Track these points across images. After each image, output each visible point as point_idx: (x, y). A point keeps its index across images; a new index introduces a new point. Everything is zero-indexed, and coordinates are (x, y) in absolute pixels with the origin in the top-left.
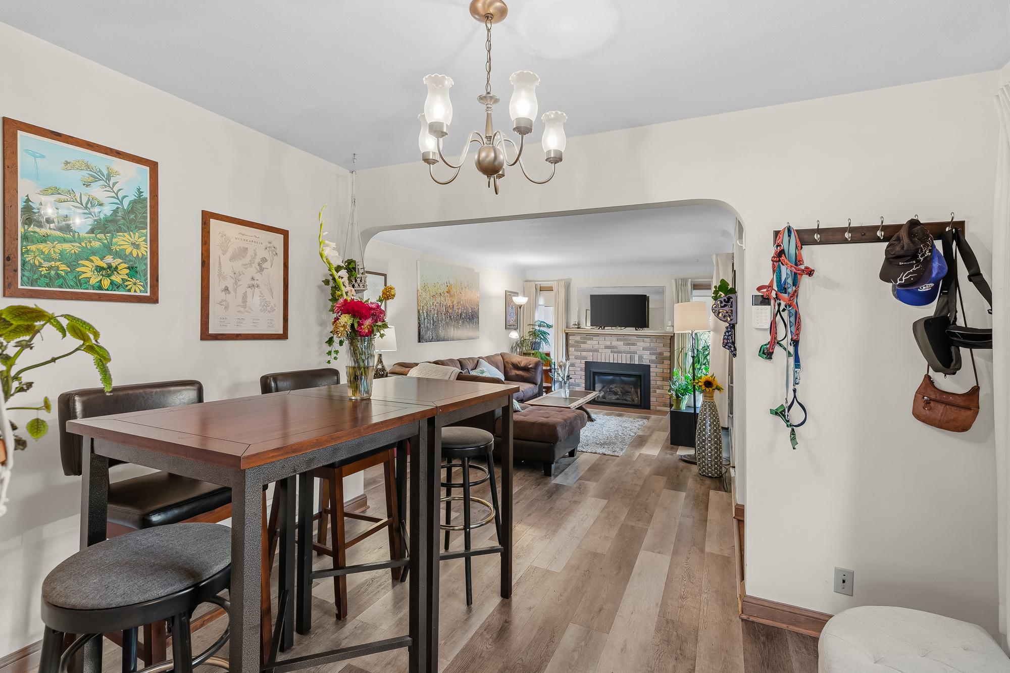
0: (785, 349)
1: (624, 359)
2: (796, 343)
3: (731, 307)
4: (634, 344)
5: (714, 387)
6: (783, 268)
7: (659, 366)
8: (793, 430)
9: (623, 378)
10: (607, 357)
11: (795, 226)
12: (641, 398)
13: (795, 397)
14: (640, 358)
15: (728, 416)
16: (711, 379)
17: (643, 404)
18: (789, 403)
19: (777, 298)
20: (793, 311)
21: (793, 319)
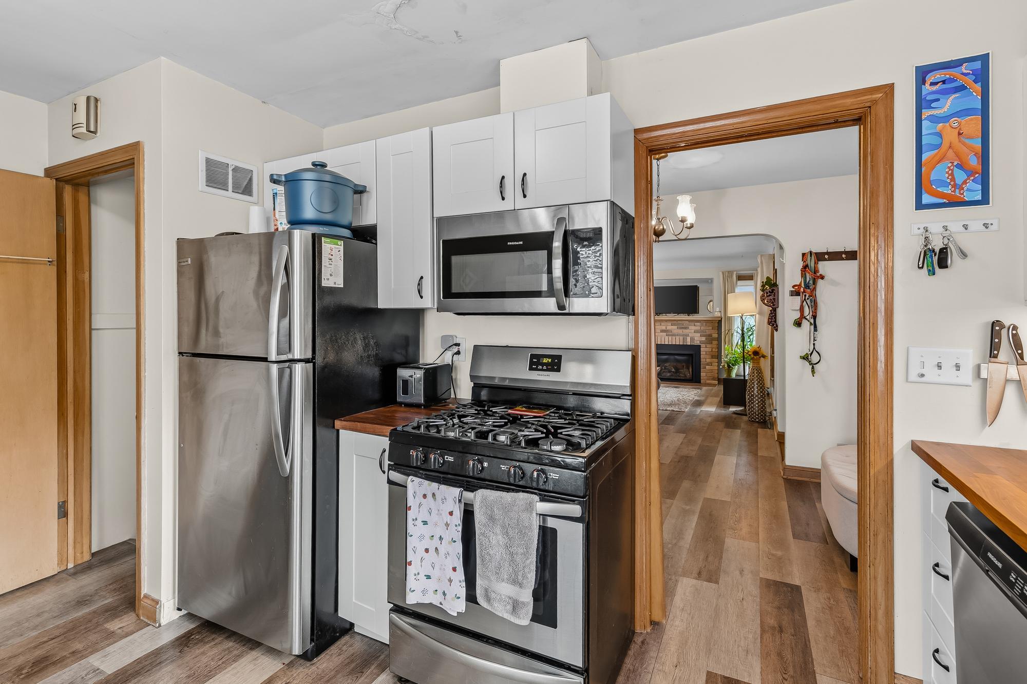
0: (808, 321)
1: (678, 341)
2: (815, 317)
3: (774, 296)
4: (686, 328)
5: (760, 356)
6: (808, 275)
7: (708, 346)
8: (813, 366)
9: (676, 357)
10: (663, 339)
11: (814, 251)
12: (692, 374)
13: (814, 348)
14: (692, 339)
15: (771, 379)
16: (758, 350)
17: (694, 380)
18: (811, 351)
19: (804, 292)
20: (813, 299)
21: (813, 304)
